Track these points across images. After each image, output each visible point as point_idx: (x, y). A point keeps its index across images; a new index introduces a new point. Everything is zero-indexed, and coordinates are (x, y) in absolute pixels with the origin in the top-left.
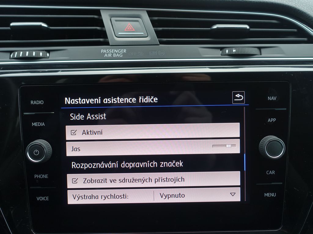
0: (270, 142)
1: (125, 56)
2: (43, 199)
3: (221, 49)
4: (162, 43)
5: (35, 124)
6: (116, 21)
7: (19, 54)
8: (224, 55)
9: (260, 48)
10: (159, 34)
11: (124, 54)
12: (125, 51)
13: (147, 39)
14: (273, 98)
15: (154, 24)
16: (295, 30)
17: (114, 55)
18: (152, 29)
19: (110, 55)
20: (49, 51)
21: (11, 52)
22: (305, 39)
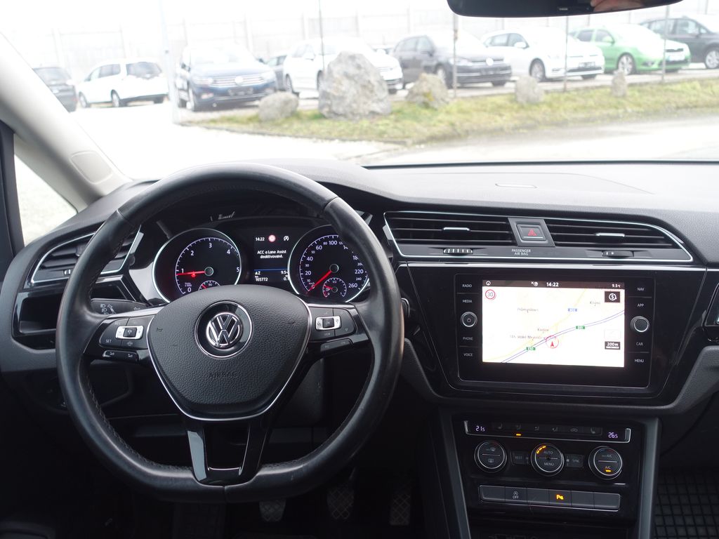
0: (638, 320)
1: (530, 255)
2: (469, 355)
3: (603, 251)
4: (557, 245)
5: (465, 301)
6: (522, 227)
7: (451, 251)
8: (604, 256)
9: (633, 251)
10: (555, 238)
11: (529, 253)
12: (530, 251)
13: (546, 242)
14: (642, 289)
15: (551, 229)
16: (663, 237)
17: (522, 254)
18: (549, 234)
19: (519, 254)
20: (472, 249)
21: (444, 249)
22: (670, 245)
